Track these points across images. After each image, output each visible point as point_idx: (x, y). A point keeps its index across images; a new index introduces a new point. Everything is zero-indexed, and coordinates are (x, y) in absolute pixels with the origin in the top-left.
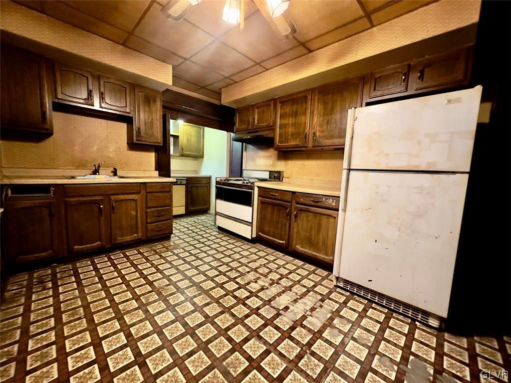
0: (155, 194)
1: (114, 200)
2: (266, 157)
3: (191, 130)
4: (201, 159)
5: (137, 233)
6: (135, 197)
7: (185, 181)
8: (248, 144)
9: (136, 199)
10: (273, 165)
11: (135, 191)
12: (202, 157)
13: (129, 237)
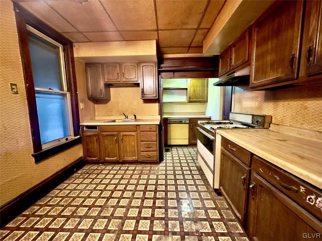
0: (145, 132)
1: (122, 135)
2: (252, 99)
3: (197, 82)
4: (206, 103)
5: (135, 156)
6: (133, 133)
7: (188, 121)
8: (236, 86)
9: (134, 135)
10: (260, 108)
11: (133, 130)
12: (207, 101)
13: (131, 158)
